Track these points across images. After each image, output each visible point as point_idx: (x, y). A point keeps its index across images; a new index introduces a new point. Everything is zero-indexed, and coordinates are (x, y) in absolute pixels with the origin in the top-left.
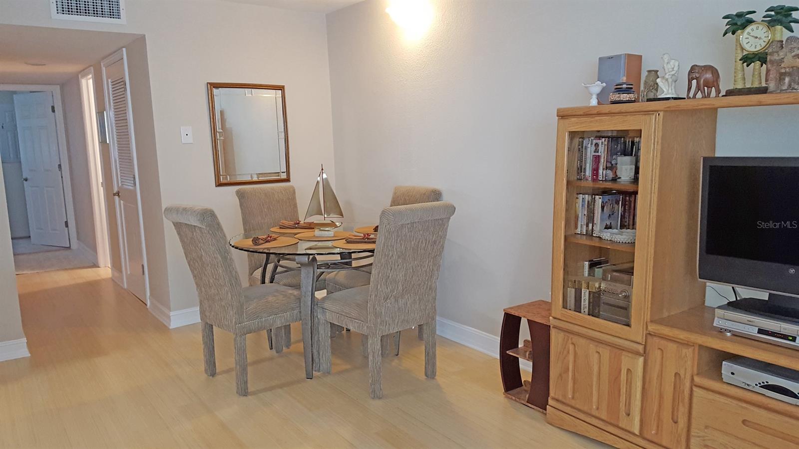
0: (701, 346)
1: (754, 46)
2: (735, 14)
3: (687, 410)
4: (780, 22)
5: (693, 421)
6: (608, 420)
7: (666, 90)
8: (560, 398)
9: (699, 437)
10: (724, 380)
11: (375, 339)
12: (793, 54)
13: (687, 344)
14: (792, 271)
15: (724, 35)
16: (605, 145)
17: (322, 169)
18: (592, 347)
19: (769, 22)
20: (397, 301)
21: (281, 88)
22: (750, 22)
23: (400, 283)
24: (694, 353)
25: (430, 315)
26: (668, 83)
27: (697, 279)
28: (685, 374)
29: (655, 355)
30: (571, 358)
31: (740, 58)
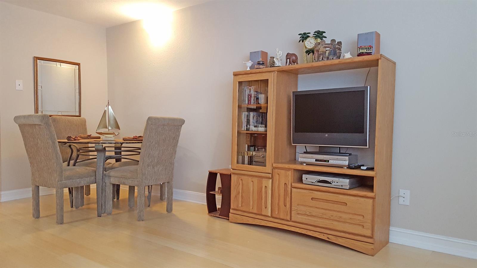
0: (294, 169)
1: (310, 47)
2: (303, 33)
3: (290, 199)
4: (319, 37)
5: (292, 203)
6: (258, 213)
7: (277, 63)
8: (236, 208)
9: (295, 210)
10: (304, 183)
11: (142, 188)
12: (323, 46)
13: (289, 169)
14: (327, 135)
15: (299, 42)
16: (254, 89)
17: (108, 103)
18: (250, 179)
19: (315, 37)
20: (153, 168)
21: (78, 64)
22: (308, 37)
23: (156, 158)
24: (292, 173)
25: (171, 178)
26: (278, 60)
27: (292, 144)
28: (288, 183)
29: (276, 177)
30: (241, 186)
31: (305, 51)
